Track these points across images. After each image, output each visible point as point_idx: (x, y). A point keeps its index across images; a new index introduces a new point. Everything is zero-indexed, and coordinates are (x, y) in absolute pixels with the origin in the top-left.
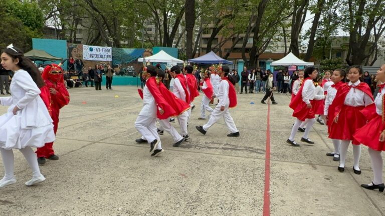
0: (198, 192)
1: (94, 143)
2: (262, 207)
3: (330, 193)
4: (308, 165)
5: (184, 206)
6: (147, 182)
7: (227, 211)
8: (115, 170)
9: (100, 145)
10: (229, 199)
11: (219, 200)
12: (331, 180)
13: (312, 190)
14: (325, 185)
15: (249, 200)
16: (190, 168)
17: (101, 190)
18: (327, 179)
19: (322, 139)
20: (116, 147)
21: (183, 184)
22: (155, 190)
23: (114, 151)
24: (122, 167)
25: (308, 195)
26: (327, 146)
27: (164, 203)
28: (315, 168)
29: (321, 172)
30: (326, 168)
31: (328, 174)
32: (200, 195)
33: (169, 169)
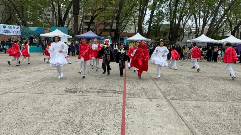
0: (80, 121)
1: (6, 93)
2: (120, 127)
3: (159, 114)
4: (148, 99)
5: (71, 131)
6: (45, 117)
7: (99, 131)
8: (22, 111)
9: (11, 94)
10: (101, 123)
11: (94, 125)
12: (160, 107)
13: (149, 113)
14: (156, 110)
15: (113, 123)
16: (75, 106)
18: (158, 106)
19: (155, 83)
20: (23, 95)
21: (71, 116)
22: (51, 122)
23: (21, 97)
24: (27, 108)
25: (147, 116)
26: (158, 87)
27: (58, 130)
28: (151, 101)
29: (154, 103)
30: (157, 100)
31: (158, 103)
32: (82, 123)
33: (61, 107)
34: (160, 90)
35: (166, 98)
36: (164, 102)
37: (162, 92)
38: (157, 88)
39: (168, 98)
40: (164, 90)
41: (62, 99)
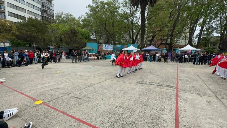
1: (107, 80)
2: (175, 111)
3: (209, 109)
4: (198, 95)
5: (141, 107)
6: (126, 96)
7: (159, 111)
8: (115, 90)
9: (109, 81)
10: (160, 106)
11: (155, 106)
12: (210, 103)
13: (200, 106)
14: (207, 105)
15: (169, 107)
16: (143, 92)
17: (110, 97)
18: (208, 102)
19: (205, 84)
20: (115, 82)
21: (140, 98)
22: (130, 99)
24: (117, 89)
25: (197, 108)
26: (208, 87)
27: (133, 105)
28: (201, 97)
29: (204, 99)
30: (207, 97)
31: (208, 100)
32: (147, 103)
33: (134, 92)
34: (210, 89)
35: (217, 97)
36: (215, 100)
37: (212, 92)
38: (206, 88)
39: (218, 97)
40: (214, 90)
41: (135, 87)
